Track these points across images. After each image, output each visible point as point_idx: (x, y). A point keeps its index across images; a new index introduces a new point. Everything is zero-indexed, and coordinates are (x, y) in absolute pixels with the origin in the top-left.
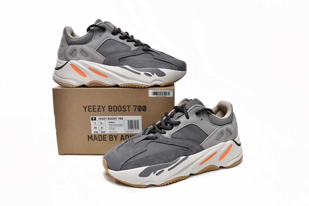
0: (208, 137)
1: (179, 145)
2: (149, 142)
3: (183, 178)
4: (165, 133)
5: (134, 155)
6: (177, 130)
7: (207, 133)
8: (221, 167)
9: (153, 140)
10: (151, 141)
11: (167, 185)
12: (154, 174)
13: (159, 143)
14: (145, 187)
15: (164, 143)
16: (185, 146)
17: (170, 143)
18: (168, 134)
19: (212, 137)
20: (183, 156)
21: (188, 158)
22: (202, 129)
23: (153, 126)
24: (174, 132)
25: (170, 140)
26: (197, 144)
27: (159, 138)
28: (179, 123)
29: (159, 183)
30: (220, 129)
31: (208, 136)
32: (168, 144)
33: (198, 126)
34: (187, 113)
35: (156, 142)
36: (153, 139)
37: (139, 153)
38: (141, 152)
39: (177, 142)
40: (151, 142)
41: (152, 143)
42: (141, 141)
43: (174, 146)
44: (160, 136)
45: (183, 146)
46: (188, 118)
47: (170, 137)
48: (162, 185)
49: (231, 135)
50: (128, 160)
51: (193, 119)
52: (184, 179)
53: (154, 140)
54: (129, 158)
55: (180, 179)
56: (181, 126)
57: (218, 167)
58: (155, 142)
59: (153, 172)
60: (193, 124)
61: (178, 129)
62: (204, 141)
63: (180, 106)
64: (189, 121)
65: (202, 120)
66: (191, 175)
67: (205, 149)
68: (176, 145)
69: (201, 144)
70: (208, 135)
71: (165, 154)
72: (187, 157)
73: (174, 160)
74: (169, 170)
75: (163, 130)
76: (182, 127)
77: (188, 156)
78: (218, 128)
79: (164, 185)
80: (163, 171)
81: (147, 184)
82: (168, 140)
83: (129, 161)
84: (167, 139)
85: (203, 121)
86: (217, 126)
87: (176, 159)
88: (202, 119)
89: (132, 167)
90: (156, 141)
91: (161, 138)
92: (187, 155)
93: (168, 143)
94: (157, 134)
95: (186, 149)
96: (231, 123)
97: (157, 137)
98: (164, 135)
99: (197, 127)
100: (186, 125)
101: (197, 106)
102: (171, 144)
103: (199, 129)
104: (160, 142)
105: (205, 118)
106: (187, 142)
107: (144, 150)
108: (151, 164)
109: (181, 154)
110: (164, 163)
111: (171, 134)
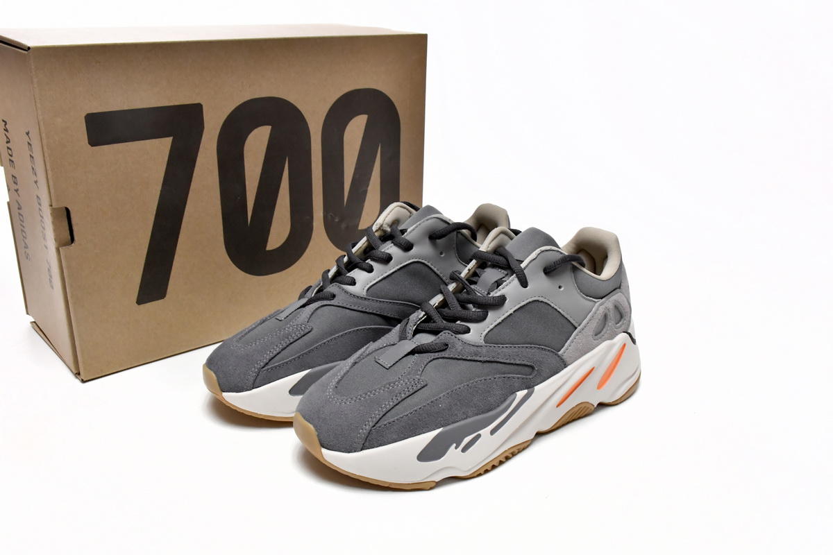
0: (577, 330)
1: (508, 361)
2: (428, 360)
3: (522, 446)
4: (468, 331)
5: (396, 402)
6: (499, 320)
7: (573, 322)
8: (602, 405)
9: (437, 354)
10: (433, 355)
11: (487, 471)
12: (456, 448)
13: (455, 361)
14: (432, 486)
15: (469, 358)
16: (523, 363)
17: (486, 359)
18: (477, 333)
19: (585, 330)
20: (522, 390)
21: (533, 392)
22: (562, 312)
23: (423, 313)
24: (491, 327)
25: (484, 350)
26: (552, 354)
27: (454, 346)
28: (503, 299)
29: (469, 470)
30: (602, 309)
31: (576, 328)
32: (480, 361)
33: (552, 305)
34: (522, 270)
35: (446, 358)
36: (436, 352)
37: (408, 394)
38: (412, 391)
39: (504, 353)
40: (434, 359)
41: (434, 361)
42: (403, 358)
43: (495, 364)
44: (456, 340)
45: (518, 362)
46: (524, 283)
47: (482, 342)
48: (475, 475)
49: (622, 320)
50: (380, 419)
51: (540, 286)
52: (524, 449)
53: (440, 353)
54: (382, 414)
55: (515, 450)
56: (508, 309)
57: (595, 406)
58: (443, 358)
59: (455, 445)
60: (538, 301)
61: (502, 318)
62: (567, 344)
63: (489, 249)
64: (529, 294)
65: (560, 287)
66: (539, 435)
67: (569, 363)
68: (501, 363)
69: (560, 353)
70: (576, 325)
71: (476, 389)
72: (531, 389)
73: (502, 402)
74: (493, 432)
75: (458, 322)
76: (511, 311)
77: (533, 386)
78: (597, 304)
79: (480, 475)
80: (479, 436)
81: (438, 478)
82: (479, 349)
83: (384, 422)
84: (475, 349)
85: (562, 289)
86: (594, 300)
87: (505, 400)
88: (562, 285)
89: (395, 437)
90: (447, 356)
91: (459, 347)
92: (530, 386)
93: (478, 358)
94: (445, 336)
95: (527, 370)
96: (619, 288)
97: (447, 345)
98: (466, 337)
99: (549, 307)
100: (523, 304)
101: (547, 251)
102: (488, 359)
103: (555, 311)
104: (456, 356)
105: (567, 281)
106: (527, 350)
107: (419, 386)
108: (446, 422)
109: (517, 385)
110: (477, 414)
111: (485, 333)
